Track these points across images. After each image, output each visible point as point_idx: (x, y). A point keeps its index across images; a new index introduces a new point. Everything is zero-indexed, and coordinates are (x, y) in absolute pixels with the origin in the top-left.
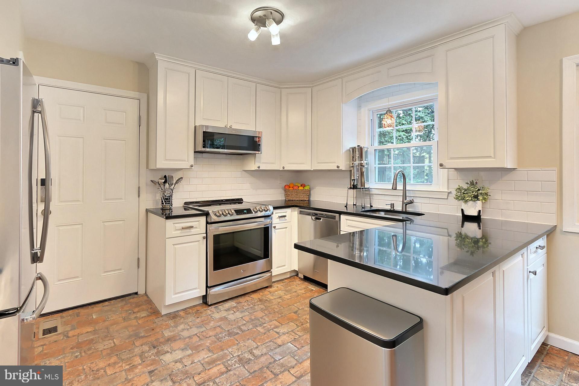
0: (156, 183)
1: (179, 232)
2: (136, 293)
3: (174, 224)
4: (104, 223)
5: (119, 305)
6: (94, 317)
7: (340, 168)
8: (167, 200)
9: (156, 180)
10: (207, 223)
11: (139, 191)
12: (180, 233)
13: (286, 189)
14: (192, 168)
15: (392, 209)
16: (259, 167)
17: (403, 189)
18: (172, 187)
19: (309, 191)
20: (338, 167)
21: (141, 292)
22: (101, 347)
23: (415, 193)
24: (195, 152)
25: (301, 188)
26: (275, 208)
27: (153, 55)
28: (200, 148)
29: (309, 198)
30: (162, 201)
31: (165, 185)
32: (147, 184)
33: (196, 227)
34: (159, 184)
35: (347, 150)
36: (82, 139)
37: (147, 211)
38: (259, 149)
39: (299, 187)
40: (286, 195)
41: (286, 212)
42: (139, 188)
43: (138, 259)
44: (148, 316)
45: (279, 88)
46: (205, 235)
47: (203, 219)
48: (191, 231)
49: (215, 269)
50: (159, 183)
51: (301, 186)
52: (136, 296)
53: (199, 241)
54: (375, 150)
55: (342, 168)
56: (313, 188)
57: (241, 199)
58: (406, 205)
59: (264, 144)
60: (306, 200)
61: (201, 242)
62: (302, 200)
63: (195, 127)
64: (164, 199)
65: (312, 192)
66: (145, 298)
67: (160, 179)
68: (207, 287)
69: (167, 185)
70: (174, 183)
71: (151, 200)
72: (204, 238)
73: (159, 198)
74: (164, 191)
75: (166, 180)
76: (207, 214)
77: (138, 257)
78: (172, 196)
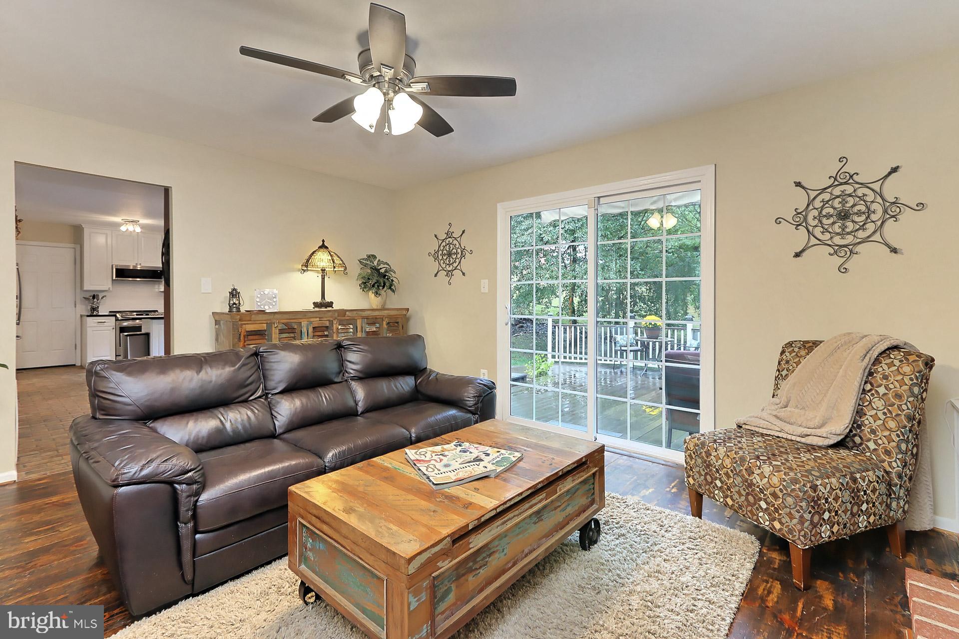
0: (86, 299)
1: (96, 324)
2: (75, 364)
3: (93, 320)
4: (51, 322)
8: (94, 309)
9: (87, 297)
10: (116, 320)
11: (75, 304)
14: (111, 289)
18: (98, 302)
21: (78, 364)
24: (112, 280)
27: (81, 225)
28: (115, 278)
30: (91, 309)
31: (93, 300)
32: (81, 300)
33: (108, 323)
37: (81, 316)
42: (75, 302)
43: (76, 344)
47: (114, 318)
48: (104, 324)
49: (120, 346)
50: (89, 299)
52: (74, 366)
53: (110, 330)
63: (112, 266)
64: (92, 307)
67: (90, 296)
68: (116, 356)
69: (95, 300)
70: (100, 298)
71: (83, 309)
72: (113, 328)
73: (89, 308)
74: (93, 304)
75: (94, 297)
76: (115, 316)
77: (74, 344)
78: (98, 307)
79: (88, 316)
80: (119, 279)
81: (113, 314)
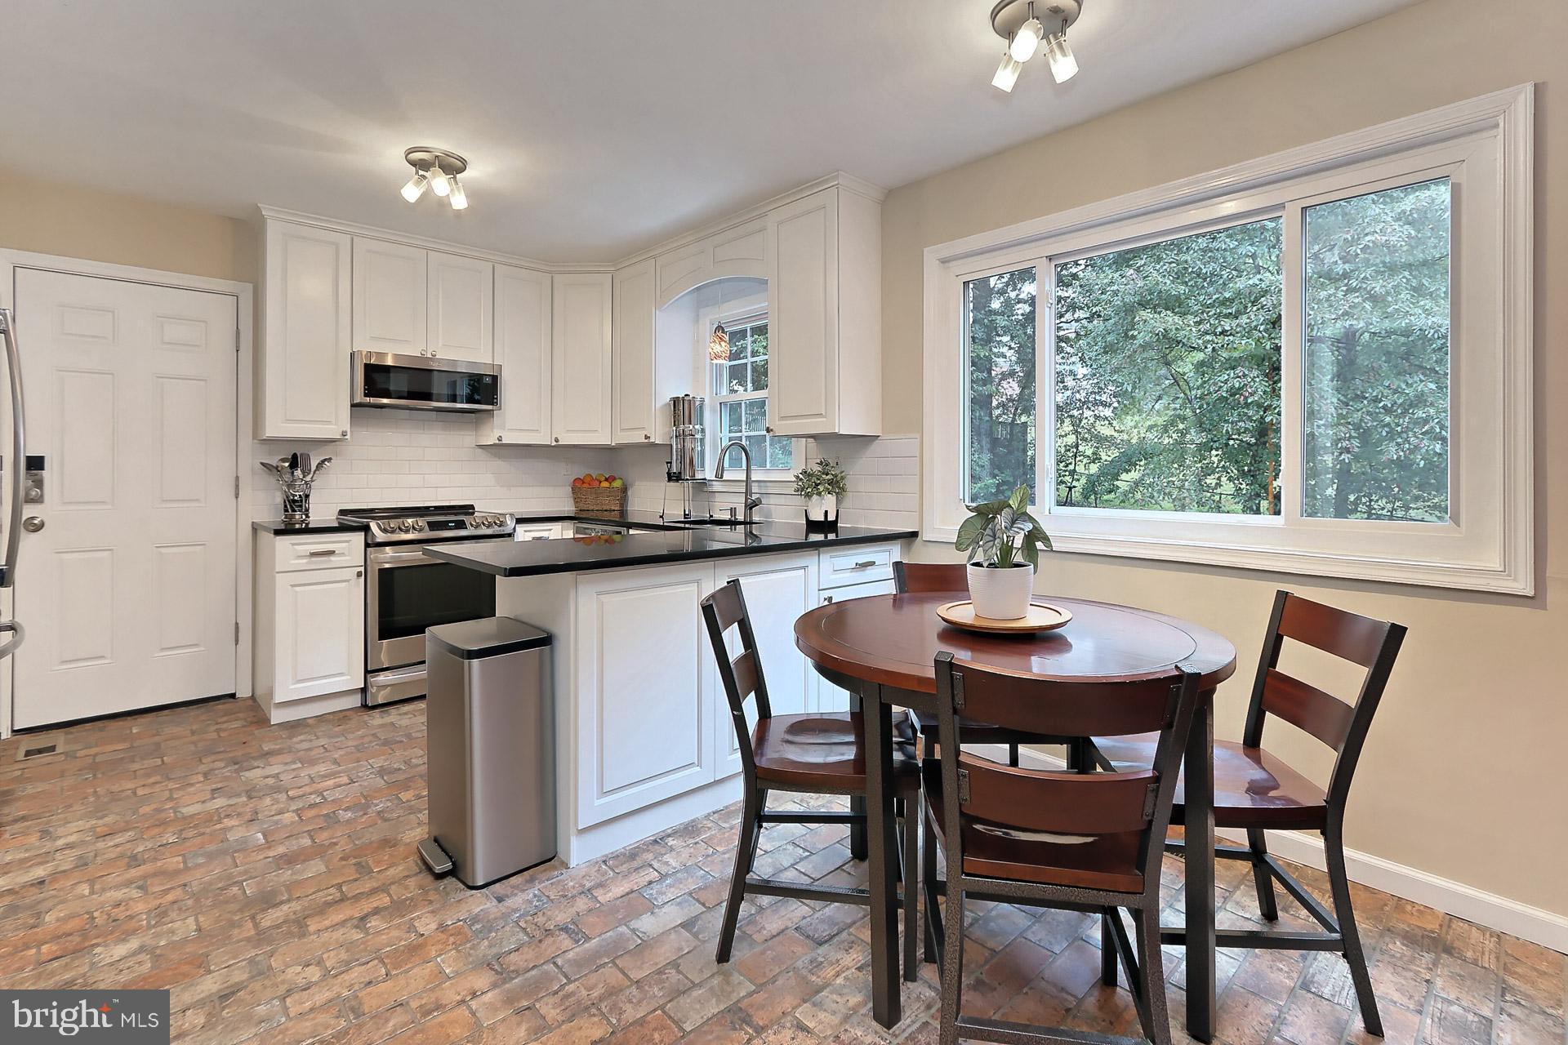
0: (271, 468)
1: (305, 561)
2: (233, 696)
3: (293, 544)
4: (159, 549)
5: (192, 714)
6: (134, 731)
7: (652, 440)
8: (295, 504)
9: (274, 461)
10: (367, 545)
11: (237, 486)
12: (307, 563)
13: (579, 487)
14: (346, 437)
15: (733, 518)
16: (500, 439)
17: (745, 479)
18: (308, 478)
19: (624, 490)
20: (647, 437)
21: (244, 692)
22: (136, 766)
23: (767, 486)
24: (353, 406)
25: (605, 484)
26: (520, 521)
27: (258, 209)
28: (360, 398)
29: (622, 505)
30: (286, 506)
31: (293, 473)
32: (253, 473)
33: (343, 554)
34: (279, 471)
35: (666, 405)
36: (111, 376)
37: (255, 528)
38: (495, 401)
39: (600, 482)
40: (576, 500)
41: (550, 530)
42: (237, 478)
43: (237, 624)
44: (244, 726)
45: (550, 272)
46: (362, 569)
47: (358, 538)
48: (331, 561)
49: (382, 637)
50: (279, 469)
51: (606, 480)
52: (232, 700)
53: (348, 581)
54: (721, 403)
55: (657, 439)
56: (632, 485)
57: (472, 507)
58: (751, 508)
59: (508, 391)
60: (614, 510)
61: (353, 582)
62: (606, 510)
63: (352, 355)
64: (289, 501)
65: (629, 493)
66: (250, 702)
67: (284, 460)
68: (367, 672)
69: (298, 473)
70: (313, 468)
71: (265, 505)
72: (359, 574)
73: (279, 499)
74: (290, 486)
75: (294, 462)
76: (366, 529)
77: (234, 622)
78: (307, 496)
79: (278, 532)
80: (373, 400)
81: (353, 521)
